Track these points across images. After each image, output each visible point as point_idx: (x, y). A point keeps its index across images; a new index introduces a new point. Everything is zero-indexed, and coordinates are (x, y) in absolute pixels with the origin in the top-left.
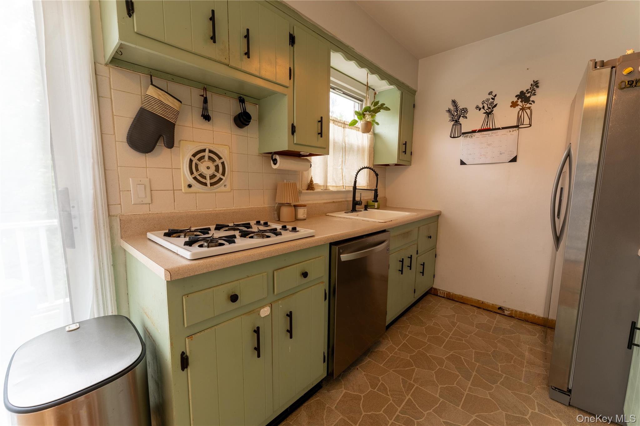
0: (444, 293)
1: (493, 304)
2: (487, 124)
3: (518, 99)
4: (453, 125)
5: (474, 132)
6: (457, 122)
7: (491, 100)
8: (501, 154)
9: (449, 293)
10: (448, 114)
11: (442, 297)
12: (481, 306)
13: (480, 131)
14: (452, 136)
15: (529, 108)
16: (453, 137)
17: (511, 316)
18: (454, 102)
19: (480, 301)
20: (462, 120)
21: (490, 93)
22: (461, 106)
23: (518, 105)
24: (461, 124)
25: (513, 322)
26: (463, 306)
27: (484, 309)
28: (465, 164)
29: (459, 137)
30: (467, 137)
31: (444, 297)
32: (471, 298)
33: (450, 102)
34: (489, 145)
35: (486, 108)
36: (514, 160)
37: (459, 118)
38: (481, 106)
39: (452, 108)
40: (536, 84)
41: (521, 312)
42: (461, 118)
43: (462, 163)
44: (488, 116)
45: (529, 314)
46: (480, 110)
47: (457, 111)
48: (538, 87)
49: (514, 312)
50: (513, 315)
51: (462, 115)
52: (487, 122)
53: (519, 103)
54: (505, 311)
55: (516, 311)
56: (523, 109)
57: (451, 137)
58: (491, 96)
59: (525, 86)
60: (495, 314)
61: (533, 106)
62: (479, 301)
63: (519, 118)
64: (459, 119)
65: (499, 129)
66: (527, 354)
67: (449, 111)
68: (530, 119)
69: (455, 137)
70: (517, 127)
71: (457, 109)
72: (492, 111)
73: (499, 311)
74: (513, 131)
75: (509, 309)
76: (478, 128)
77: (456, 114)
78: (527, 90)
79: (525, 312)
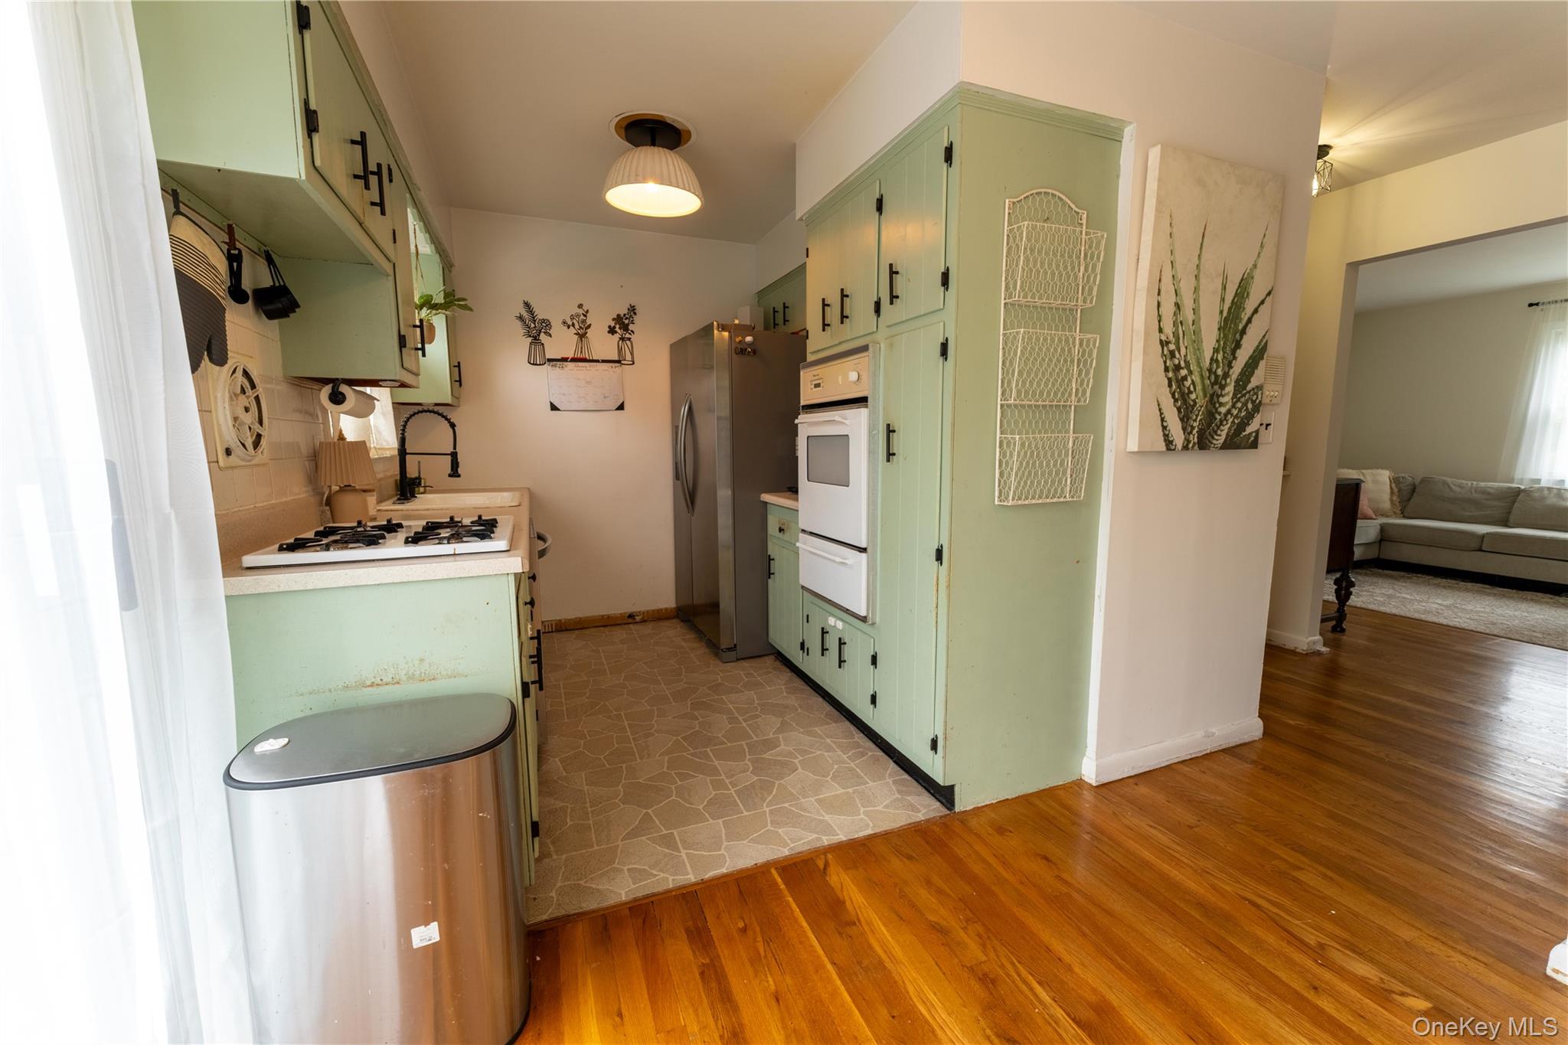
0: (552, 625)
1: (621, 614)
2: (581, 352)
3: (616, 324)
4: (530, 343)
5: (564, 360)
6: (536, 340)
7: (582, 317)
8: (605, 397)
9: (560, 621)
10: (519, 323)
11: (549, 632)
12: (607, 623)
13: (574, 360)
14: (532, 362)
15: (629, 339)
16: (533, 364)
17: (643, 621)
18: (527, 305)
19: (605, 615)
20: (543, 337)
21: (580, 306)
22: (540, 314)
23: (616, 332)
24: (543, 344)
25: (650, 625)
26: (587, 632)
27: (611, 625)
28: (558, 409)
29: (543, 365)
30: (555, 366)
31: (552, 632)
32: (593, 616)
33: (522, 305)
34: (588, 383)
35: (577, 326)
36: (621, 407)
37: (540, 333)
38: (570, 323)
39: (525, 315)
40: (632, 310)
41: (653, 611)
42: (542, 335)
43: (554, 408)
44: (582, 341)
45: (661, 610)
46: (569, 327)
47: (535, 321)
48: (635, 314)
49: (646, 614)
50: (646, 619)
51: (543, 330)
52: (582, 348)
53: (617, 329)
54: (637, 618)
55: (648, 612)
56: (622, 339)
57: (530, 363)
58: (581, 311)
59: (623, 311)
60: (627, 626)
61: (633, 337)
62: (603, 616)
63: (620, 350)
64: (539, 335)
65: (597, 361)
66: (683, 644)
67: (521, 318)
68: (632, 354)
69: (536, 364)
70: (619, 362)
71: (534, 318)
72: (586, 333)
73: (630, 620)
74: (616, 367)
75: (639, 612)
76: (571, 355)
77: (533, 325)
78: (625, 315)
79: (657, 608)
